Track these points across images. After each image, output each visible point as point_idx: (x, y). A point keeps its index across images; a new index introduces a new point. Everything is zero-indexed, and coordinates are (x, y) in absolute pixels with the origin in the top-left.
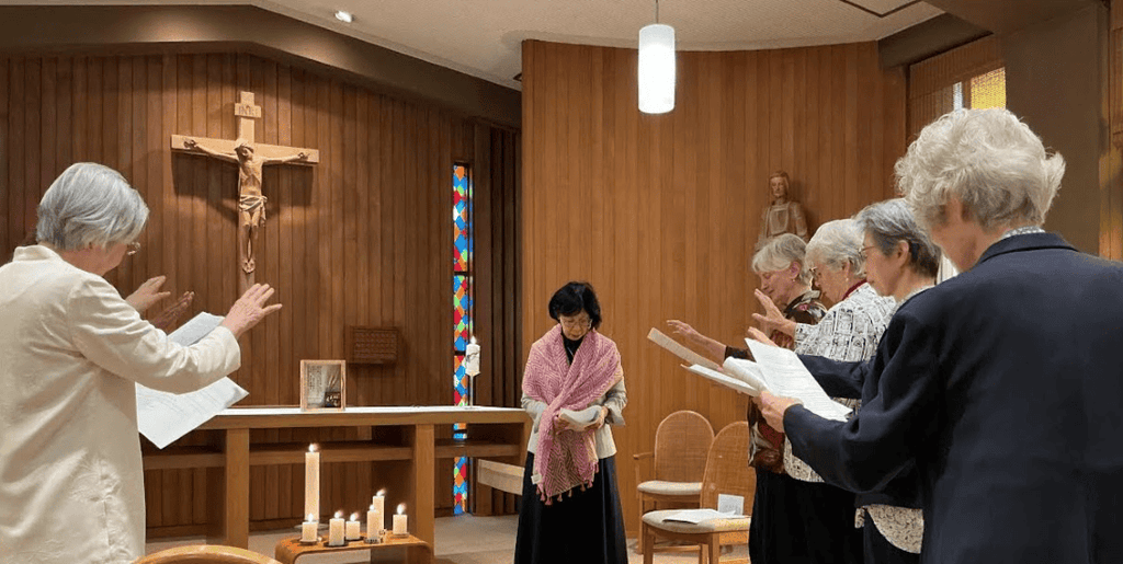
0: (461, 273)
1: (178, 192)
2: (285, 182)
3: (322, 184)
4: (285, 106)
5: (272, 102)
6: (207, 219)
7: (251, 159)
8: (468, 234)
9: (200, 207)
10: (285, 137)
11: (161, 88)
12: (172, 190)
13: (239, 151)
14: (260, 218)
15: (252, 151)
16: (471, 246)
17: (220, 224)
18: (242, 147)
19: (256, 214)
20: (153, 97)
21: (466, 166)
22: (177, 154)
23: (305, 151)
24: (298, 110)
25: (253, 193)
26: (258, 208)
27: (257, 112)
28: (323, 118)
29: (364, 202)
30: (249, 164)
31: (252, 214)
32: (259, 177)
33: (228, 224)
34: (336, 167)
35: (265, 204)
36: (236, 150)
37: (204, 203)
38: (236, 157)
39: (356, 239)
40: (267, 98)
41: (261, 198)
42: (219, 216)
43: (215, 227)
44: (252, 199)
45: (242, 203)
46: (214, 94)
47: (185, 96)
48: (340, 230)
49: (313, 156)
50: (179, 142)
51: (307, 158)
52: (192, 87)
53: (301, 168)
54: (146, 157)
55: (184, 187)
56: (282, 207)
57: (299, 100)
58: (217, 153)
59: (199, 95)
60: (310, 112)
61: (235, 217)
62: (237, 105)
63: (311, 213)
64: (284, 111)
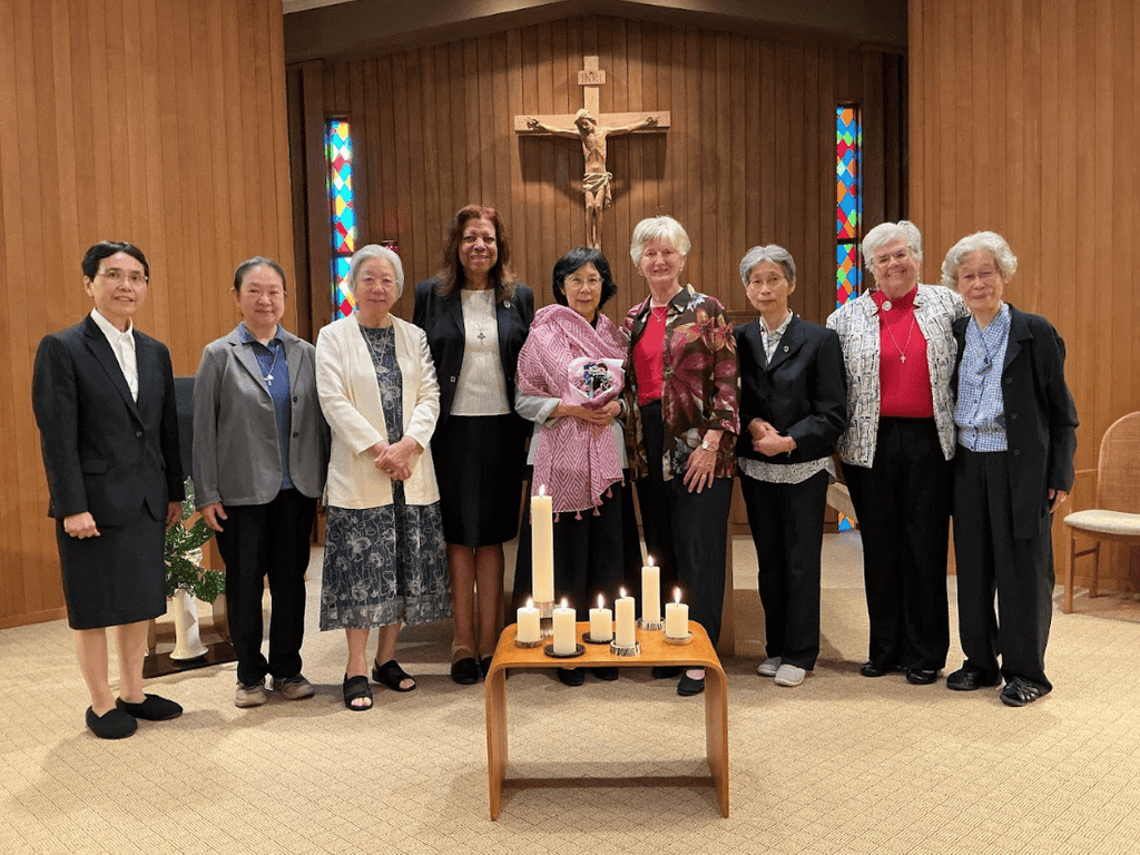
0: (848, 241)
1: (526, 178)
2: (636, 154)
3: (677, 151)
4: (636, 68)
5: (621, 65)
6: (556, 206)
7: (593, 131)
8: (857, 190)
9: (548, 192)
10: (636, 103)
11: (507, 67)
12: (520, 178)
13: (580, 123)
14: (605, 198)
15: (593, 122)
16: (860, 208)
17: (568, 209)
18: (581, 118)
19: (600, 192)
20: (499, 78)
21: (855, 107)
22: (524, 137)
23: (654, 115)
24: (650, 69)
25: (595, 170)
26: (602, 187)
27: (601, 77)
28: (678, 74)
29: (725, 168)
30: (591, 137)
31: (595, 194)
32: (603, 152)
33: (576, 208)
34: (693, 129)
35: (610, 181)
36: (576, 123)
37: (552, 189)
38: (577, 131)
39: (716, 212)
40: (616, 61)
41: (606, 175)
42: (567, 200)
43: (564, 213)
44: (596, 177)
45: (585, 183)
46: (560, 66)
47: (530, 72)
48: (698, 203)
49: (663, 119)
50: (521, 123)
51: (656, 122)
52: (537, 61)
53: (652, 137)
54: (494, 145)
55: (532, 173)
56: (633, 184)
57: (651, 57)
58: (559, 130)
59: (544, 69)
60: (663, 71)
61: (581, 198)
62: (581, 72)
63: (665, 186)
64: (635, 73)
